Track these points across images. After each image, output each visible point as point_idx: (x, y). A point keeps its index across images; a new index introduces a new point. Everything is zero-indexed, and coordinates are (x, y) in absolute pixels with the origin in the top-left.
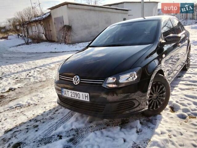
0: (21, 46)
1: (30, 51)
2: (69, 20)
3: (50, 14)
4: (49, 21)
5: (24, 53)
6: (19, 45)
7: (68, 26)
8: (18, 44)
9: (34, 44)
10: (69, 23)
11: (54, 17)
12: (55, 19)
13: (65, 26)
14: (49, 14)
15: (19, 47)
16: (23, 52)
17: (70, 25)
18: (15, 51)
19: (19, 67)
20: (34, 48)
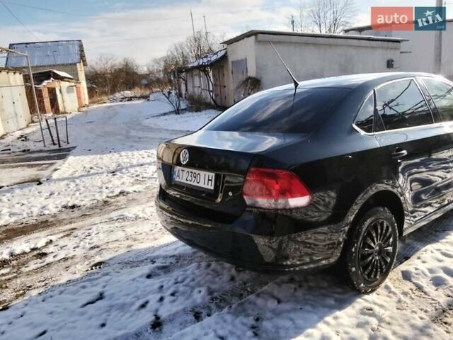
0: (166, 117)
1: (178, 128)
2: (257, 67)
3: (226, 53)
4: (223, 67)
5: (167, 130)
6: (165, 114)
7: (254, 78)
8: (162, 112)
9: (190, 114)
10: (257, 72)
11: (231, 59)
12: (233, 62)
13: (250, 78)
14: (223, 52)
15: (162, 117)
16: (165, 128)
17: (259, 77)
18: (153, 126)
19: (149, 156)
20: (186, 121)
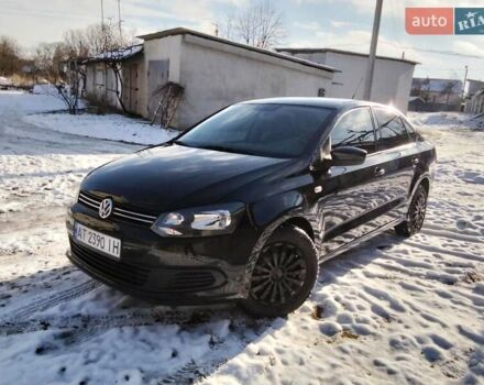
0: (57, 115)
1: (74, 131)
2: (182, 72)
3: (143, 49)
4: (136, 66)
5: (58, 132)
6: (54, 112)
7: (176, 85)
8: (51, 109)
9: (90, 116)
10: (181, 78)
11: (148, 58)
12: (151, 62)
13: (171, 83)
14: (138, 49)
15: (51, 116)
16: (55, 129)
17: (182, 85)
19: (32, 164)
20: (85, 124)
